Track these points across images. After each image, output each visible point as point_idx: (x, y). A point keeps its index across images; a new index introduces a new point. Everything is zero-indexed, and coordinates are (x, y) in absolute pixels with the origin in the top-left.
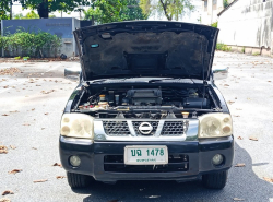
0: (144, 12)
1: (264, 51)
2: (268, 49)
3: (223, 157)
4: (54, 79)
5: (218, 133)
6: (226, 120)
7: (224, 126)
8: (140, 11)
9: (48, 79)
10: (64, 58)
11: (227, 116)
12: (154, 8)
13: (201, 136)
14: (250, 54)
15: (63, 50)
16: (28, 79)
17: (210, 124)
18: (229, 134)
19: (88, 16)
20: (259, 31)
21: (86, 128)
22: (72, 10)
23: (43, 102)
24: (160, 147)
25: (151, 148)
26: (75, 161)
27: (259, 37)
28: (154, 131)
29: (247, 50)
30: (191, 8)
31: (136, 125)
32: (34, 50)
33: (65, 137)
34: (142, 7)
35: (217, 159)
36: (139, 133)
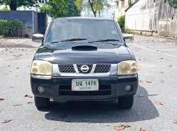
0: (78, 8)
1: (154, 34)
2: (157, 32)
3: (132, 86)
4: (21, 49)
5: (129, 72)
6: (134, 64)
7: (132, 68)
8: (75, 7)
9: (17, 48)
10: (27, 36)
11: (134, 62)
12: (85, 6)
13: (119, 74)
14: (145, 35)
15: (26, 31)
16: (4, 49)
17: (124, 67)
18: (135, 73)
19: (42, 10)
20: (151, 21)
21: (47, 69)
22: (32, 6)
23: (15, 61)
24: (94, 80)
25: (88, 80)
26: (41, 89)
27: (151, 25)
28: (90, 70)
29: (143, 33)
30: (109, 6)
31: (79, 67)
32: (7, 31)
33: (34, 74)
34: (77, 5)
35: (128, 88)
36: (81, 72)
